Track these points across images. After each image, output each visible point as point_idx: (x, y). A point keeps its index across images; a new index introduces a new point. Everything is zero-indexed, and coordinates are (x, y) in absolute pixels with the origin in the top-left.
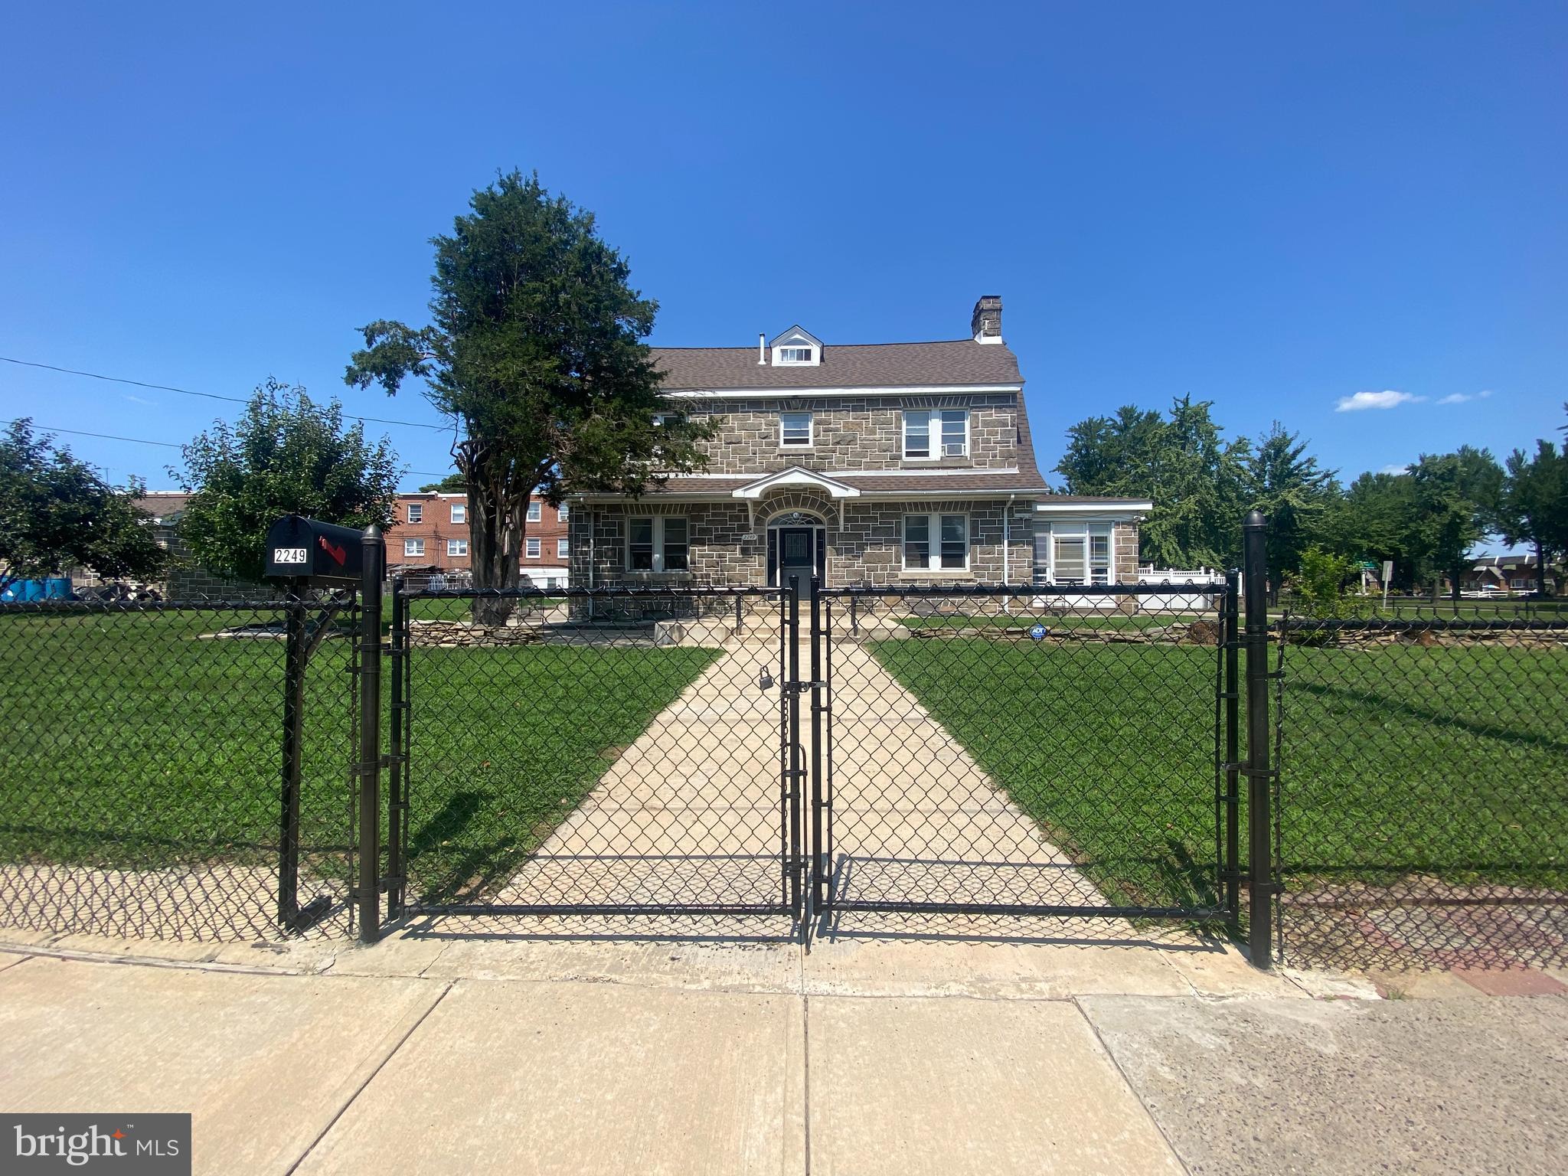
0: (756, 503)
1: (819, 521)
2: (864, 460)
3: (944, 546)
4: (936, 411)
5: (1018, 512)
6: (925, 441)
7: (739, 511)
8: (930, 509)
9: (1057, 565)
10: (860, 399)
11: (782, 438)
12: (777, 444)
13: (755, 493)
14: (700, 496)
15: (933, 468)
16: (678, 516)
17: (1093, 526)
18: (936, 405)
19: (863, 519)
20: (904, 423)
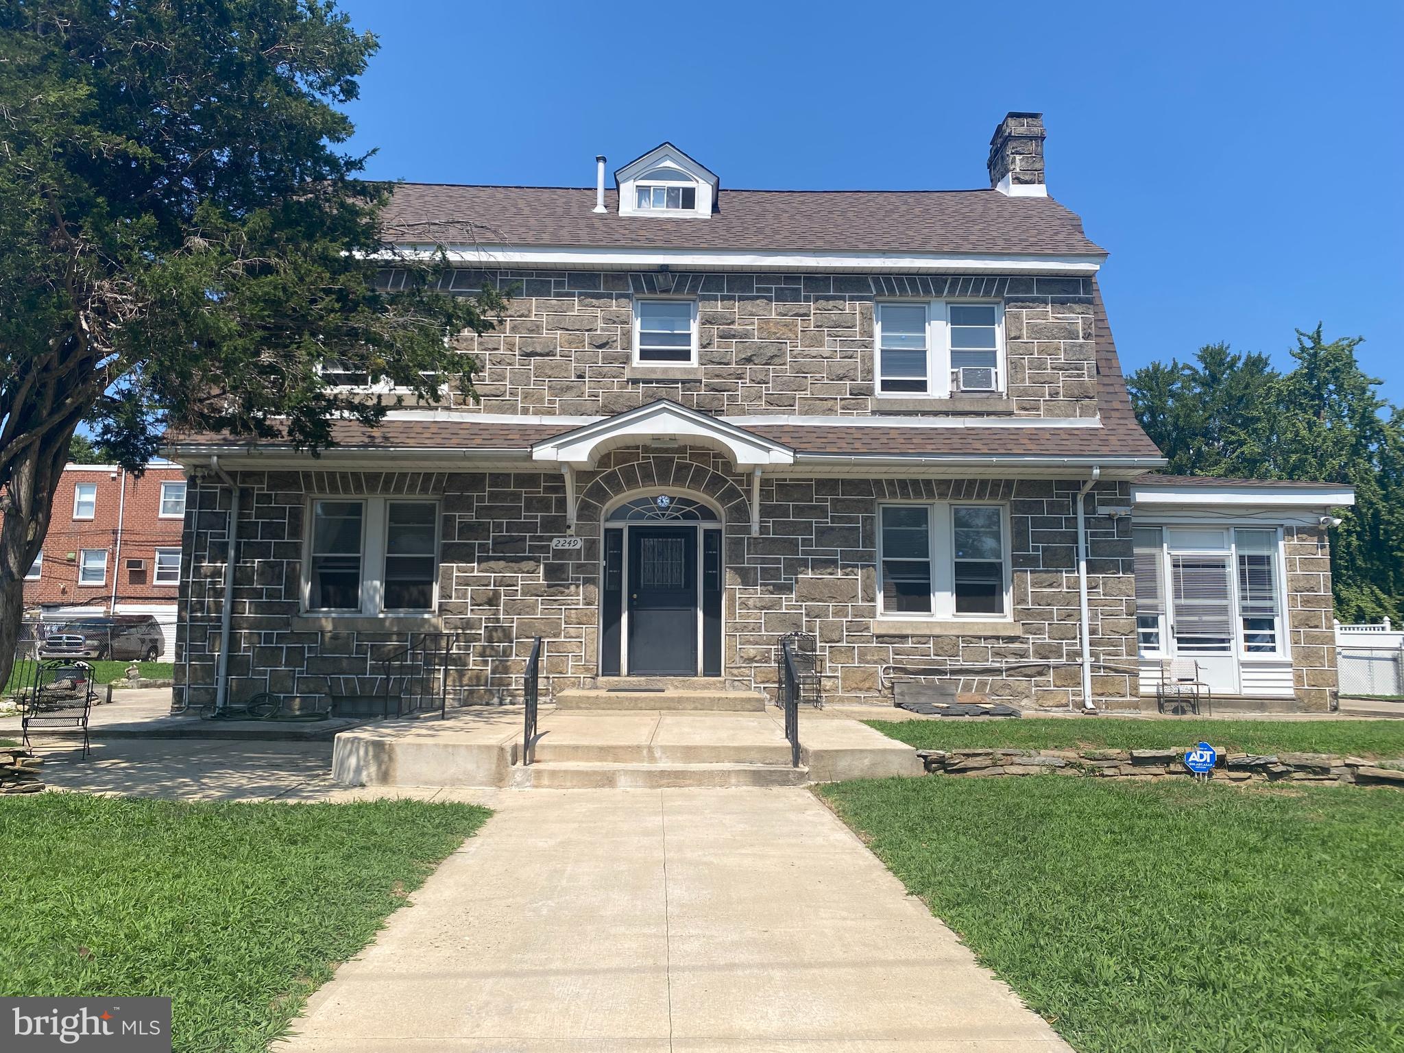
0: (582, 475)
1: (708, 515)
2: (798, 395)
3: (960, 569)
4: (939, 305)
5: (1103, 503)
6: (918, 360)
7: (547, 489)
8: (930, 494)
9: (1179, 610)
10: (790, 276)
11: (637, 347)
12: (627, 359)
13: (579, 453)
14: (465, 457)
15: (936, 414)
16: (417, 498)
17: (1243, 535)
18: (939, 292)
19: (799, 511)
20: (877, 328)
